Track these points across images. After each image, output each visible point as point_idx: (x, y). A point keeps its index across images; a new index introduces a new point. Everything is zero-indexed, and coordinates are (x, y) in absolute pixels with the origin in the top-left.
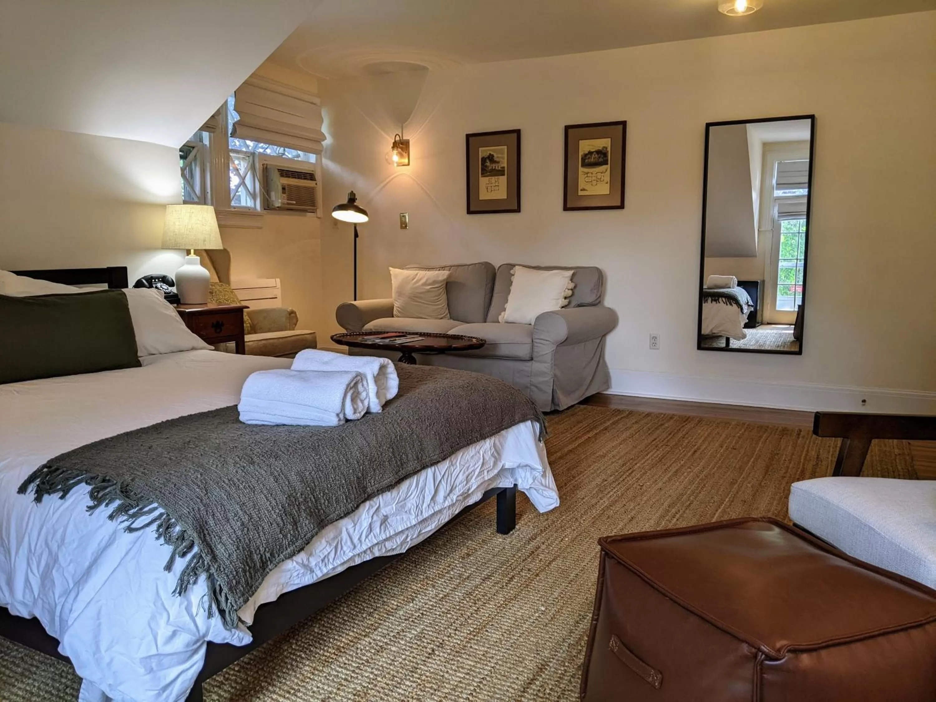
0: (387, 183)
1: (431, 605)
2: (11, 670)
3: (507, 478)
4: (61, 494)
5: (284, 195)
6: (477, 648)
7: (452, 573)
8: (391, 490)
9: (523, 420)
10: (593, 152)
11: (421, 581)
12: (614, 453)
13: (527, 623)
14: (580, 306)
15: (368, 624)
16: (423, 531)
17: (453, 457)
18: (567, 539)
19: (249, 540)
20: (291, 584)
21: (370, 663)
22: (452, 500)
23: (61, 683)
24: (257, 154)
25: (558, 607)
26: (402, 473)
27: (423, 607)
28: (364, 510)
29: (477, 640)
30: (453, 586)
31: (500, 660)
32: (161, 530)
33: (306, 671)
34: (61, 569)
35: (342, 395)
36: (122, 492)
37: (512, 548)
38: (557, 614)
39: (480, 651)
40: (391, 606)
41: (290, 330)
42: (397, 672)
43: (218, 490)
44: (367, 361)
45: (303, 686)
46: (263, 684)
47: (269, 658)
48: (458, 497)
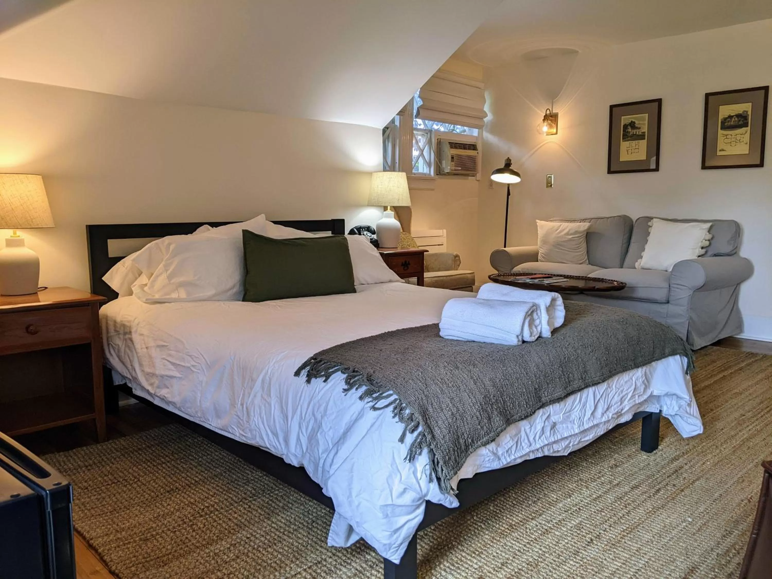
0: (536, 151)
1: (587, 503)
2: (275, 503)
3: (654, 404)
4: (324, 379)
5: (453, 163)
6: (631, 544)
7: (603, 479)
8: (560, 402)
9: (673, 353)
10: (733, 116)
11: (575, 482)
12: (751, 391)
13: (675, 530)
14: (715, 255)
15: (533, 510)
16: (583, 440)
17: (610, 380)
18: (708, 463)
19: (457, 427)
20: (484, 467)
21: (538, 541)
22: (608, 417)
23: (309, 519)
24: (433, 130)
25: (704, 521)
26: (570, 389)
27: (580, 503)
28: (538, 416)
29: (630, 537)
30: (604, 490)
31: (652, 557)
32: (396, 411)
33: (486, 538)
34: (324, 433)
35: (522, 321)
36: (368, 380)
37: (657, 465)
38: (704, 526)
39: (634, 547)
40: (551, 498)
41: (454, 270)
42: (562, 552)
43: (434, 386)
44: (541, 295)
45: (485, 550)
46: (454, 543)
47: (456, 524)
48: (613, 414)
